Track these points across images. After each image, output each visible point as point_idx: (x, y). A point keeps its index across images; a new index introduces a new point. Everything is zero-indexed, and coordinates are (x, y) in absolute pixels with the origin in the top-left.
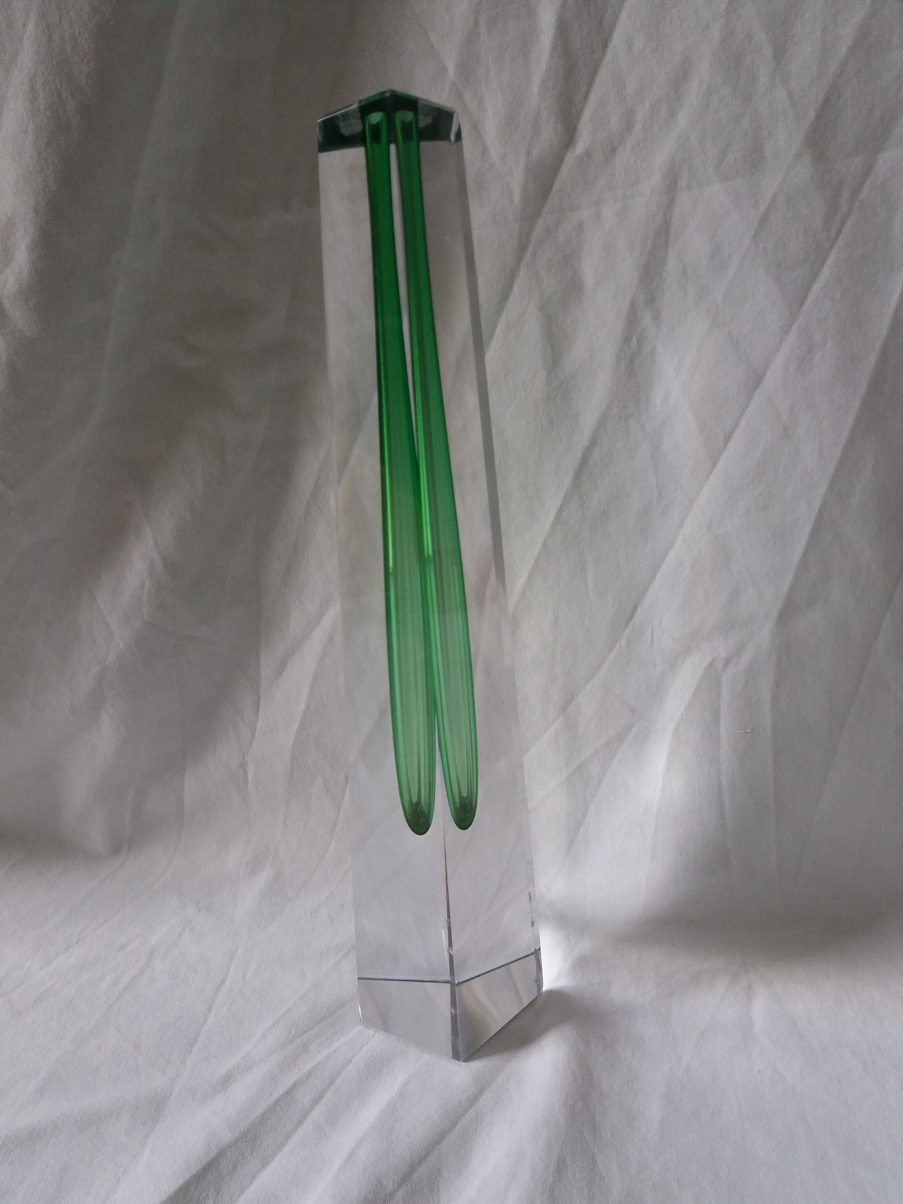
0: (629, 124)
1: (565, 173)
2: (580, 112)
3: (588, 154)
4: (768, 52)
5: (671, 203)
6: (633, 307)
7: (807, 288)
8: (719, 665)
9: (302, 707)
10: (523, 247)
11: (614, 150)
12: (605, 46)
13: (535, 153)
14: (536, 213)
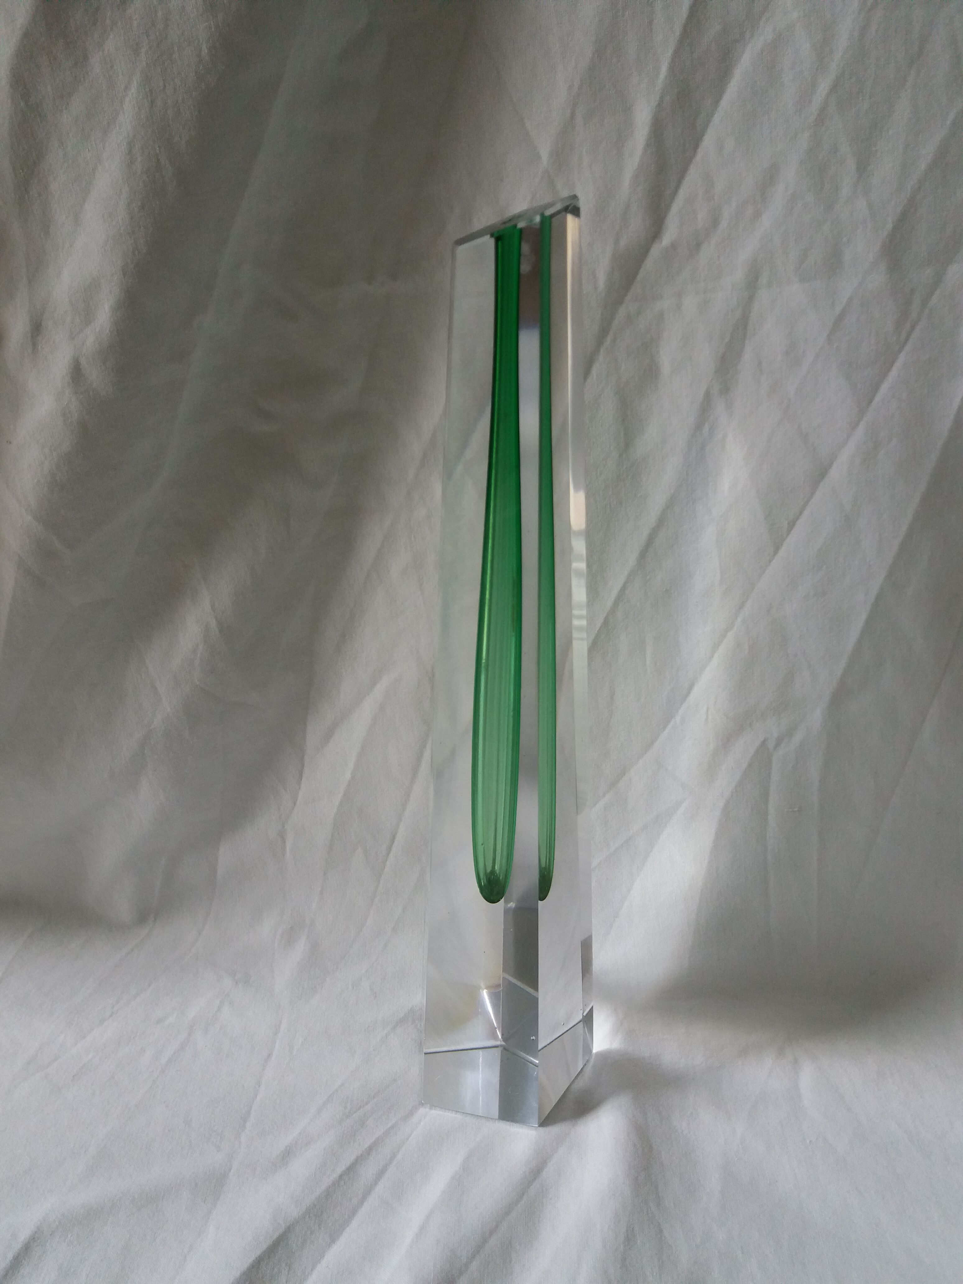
0: (715, 222)
1: (649, 264)
2: (668, 208)
3: (674, 246)
4: (851, 164)
5: (751, 298)
6: (708, 396)
7: (876, 388)
8: (771, 745)
9: (348, 776)
10: (604, 331)
11: (698, 245)
12: (696, 147)
13: (623, 243)
14: (619, 301)
